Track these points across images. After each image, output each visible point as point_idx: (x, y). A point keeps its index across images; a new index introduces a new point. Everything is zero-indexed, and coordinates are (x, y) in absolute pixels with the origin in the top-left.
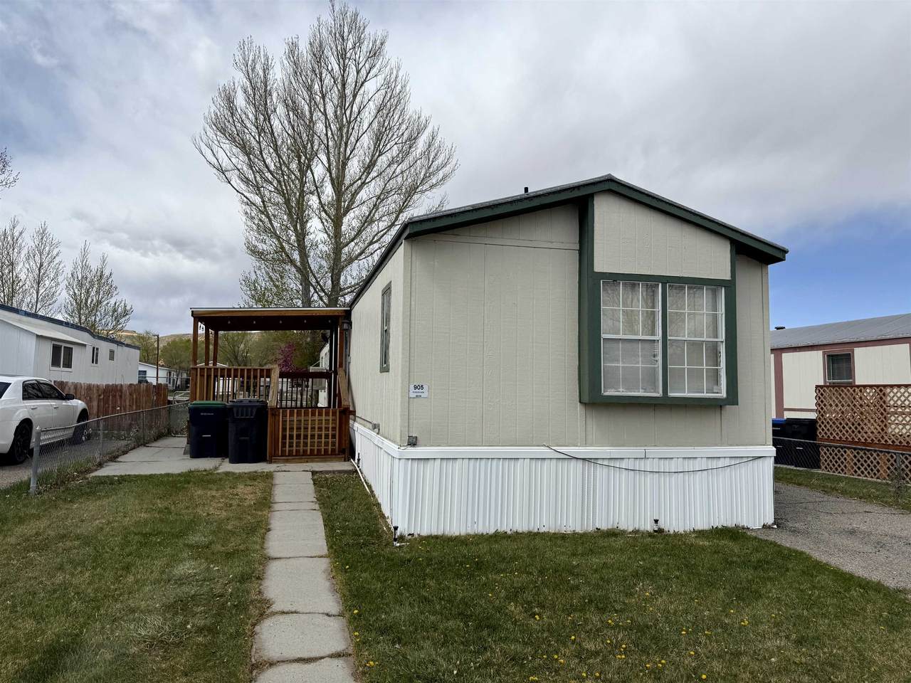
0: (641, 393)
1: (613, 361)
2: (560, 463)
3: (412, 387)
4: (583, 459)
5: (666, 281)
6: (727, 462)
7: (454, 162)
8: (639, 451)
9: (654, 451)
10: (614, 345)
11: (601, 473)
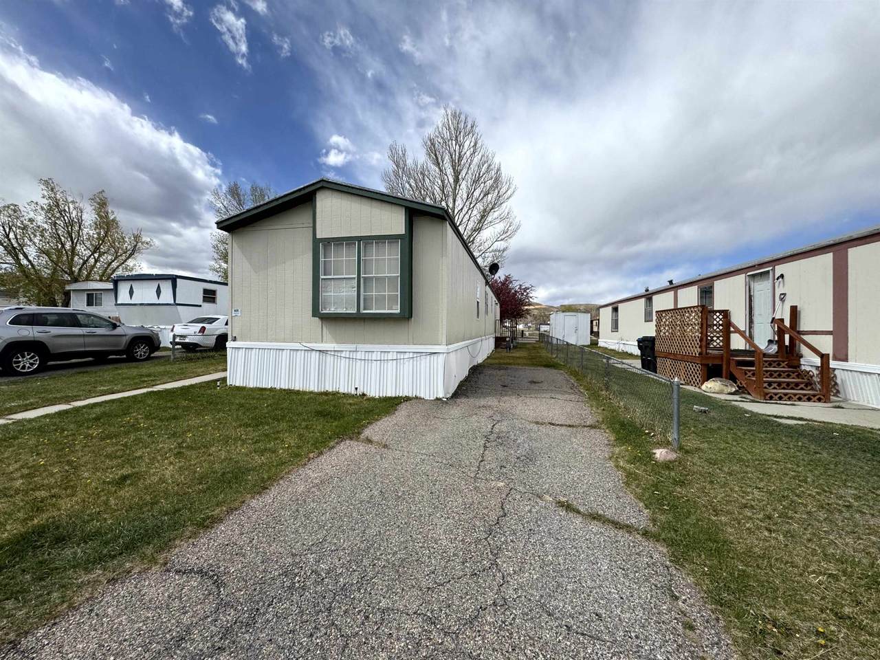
0: (344, 311)
1: (327, 292)
2: (306, 352)
3: (233, 312)
4: (320, 351)
5: (359, 239)
6: (411, 355)
7: (514, 187)
8: (352, 347)
9: (361, 347)
10: (329, 282)
11: (329, 359)
